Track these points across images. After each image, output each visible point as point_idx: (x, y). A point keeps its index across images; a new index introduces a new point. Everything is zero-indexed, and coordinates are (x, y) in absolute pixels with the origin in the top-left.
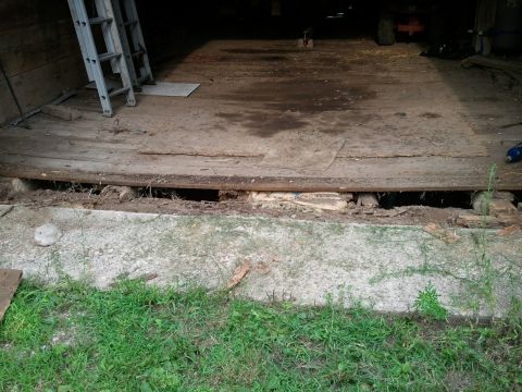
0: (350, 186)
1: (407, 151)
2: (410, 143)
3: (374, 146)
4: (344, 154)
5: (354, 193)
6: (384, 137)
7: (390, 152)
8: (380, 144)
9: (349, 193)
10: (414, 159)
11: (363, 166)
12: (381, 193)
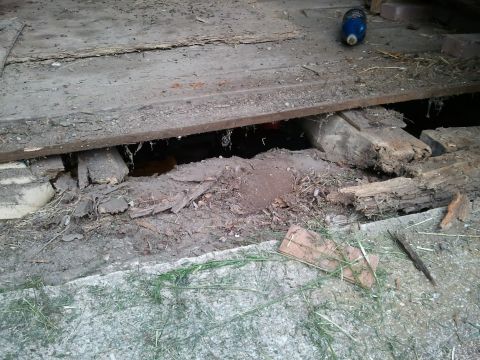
0: (53, 139)
1: (154, 37)
2: (154, 22)
3: (86, 32)
4: (24, 53)
5: (65, 157)
6: (100, 14)
7: (123, 43)
8: (98, 26)
9: (51, 157)
10: (173, 54)
11: (73, 80)
12: (133, 147)
